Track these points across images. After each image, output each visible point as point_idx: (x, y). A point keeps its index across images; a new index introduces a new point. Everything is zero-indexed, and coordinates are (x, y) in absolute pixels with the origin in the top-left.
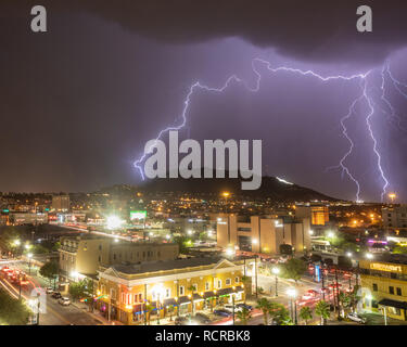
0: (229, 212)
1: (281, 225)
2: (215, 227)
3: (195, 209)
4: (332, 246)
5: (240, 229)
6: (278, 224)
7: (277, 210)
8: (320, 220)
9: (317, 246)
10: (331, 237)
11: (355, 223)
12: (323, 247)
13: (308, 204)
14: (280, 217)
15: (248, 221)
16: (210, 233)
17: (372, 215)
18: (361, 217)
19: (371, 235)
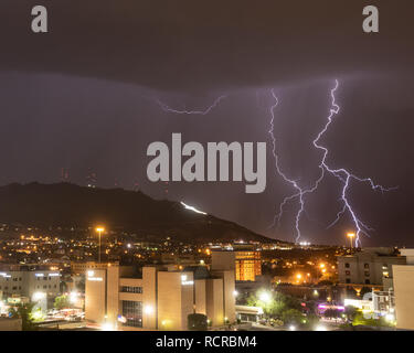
0: (105, 259)
1: (192, 283)
2: (82, 286)
3: (45, 255)
4: (267, 315)
5: (124, 290)
6: (186, 280)
7: (181, 256)
8: (248, 272)
9: (245, 316)
10: (265, 300)
11: (299, 278)
12: (253, 317)
13: (229, 247)
14: (187, 269)
15: (138, 275)
16: (73, 296)
17: (322, 266)
18: (307, 269)
19: (323, 297)
